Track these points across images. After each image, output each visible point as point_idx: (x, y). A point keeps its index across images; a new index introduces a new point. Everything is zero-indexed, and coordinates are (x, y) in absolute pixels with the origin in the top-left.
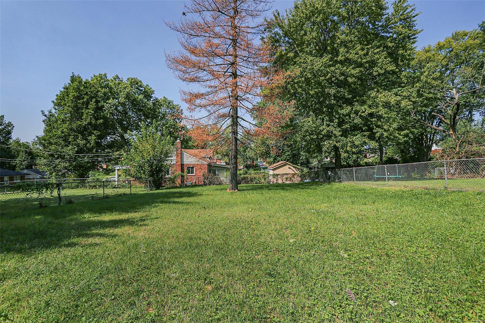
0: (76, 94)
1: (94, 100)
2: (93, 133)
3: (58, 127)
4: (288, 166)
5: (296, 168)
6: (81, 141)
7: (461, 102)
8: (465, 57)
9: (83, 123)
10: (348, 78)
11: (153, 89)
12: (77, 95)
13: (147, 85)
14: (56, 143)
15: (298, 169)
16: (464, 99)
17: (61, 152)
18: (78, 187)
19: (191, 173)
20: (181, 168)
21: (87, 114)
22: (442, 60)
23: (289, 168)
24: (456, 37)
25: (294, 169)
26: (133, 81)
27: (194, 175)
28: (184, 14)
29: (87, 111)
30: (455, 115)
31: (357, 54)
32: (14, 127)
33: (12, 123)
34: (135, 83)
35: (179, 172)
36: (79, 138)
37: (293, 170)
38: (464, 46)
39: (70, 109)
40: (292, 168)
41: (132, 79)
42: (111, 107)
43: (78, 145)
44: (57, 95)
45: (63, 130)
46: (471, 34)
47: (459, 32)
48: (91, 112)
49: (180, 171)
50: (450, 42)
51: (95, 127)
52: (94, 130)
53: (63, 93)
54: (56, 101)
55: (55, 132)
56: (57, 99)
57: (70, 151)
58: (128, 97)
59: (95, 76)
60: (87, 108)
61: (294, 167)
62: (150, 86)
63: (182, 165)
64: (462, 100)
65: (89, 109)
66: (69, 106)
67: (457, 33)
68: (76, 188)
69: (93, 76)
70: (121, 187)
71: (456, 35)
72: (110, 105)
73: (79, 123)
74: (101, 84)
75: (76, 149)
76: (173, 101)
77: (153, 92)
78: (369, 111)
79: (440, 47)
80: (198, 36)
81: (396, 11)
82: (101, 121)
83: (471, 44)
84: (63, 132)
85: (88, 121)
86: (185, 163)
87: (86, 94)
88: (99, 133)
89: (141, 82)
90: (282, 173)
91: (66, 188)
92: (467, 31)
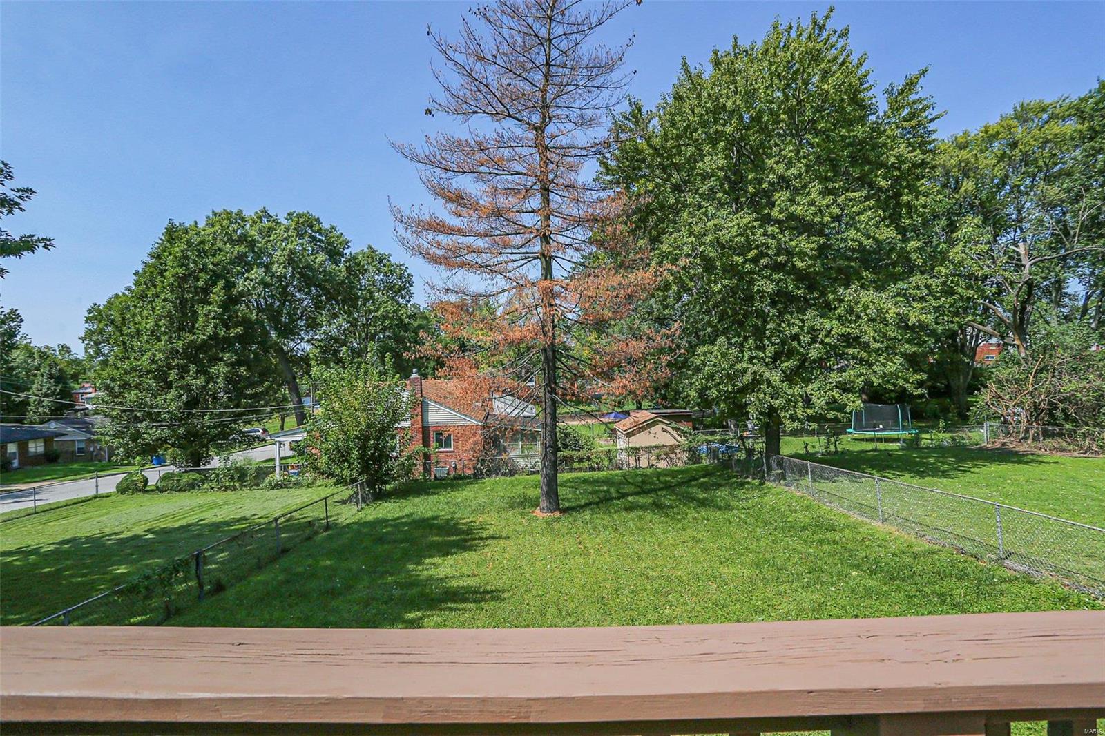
0: (181, 271)
1: (221, 283)
2: (221, 359)
3: (143, 349)
4: (660, 426)
5: (677, 429)
6: (196, 378)
7: (1035, 277)
8: (1044, 162)
9: (198, 337)
10: (794, 259)
11: (347, 236)
12: (184, 274)
13: (333, 228)
14: (137, 386)
15: (684, 433)
16: (1042, 272)
17: (151, 407)
18: (193, 488)
19: (445, 447)
20: (423, 437)
21: (206, 315)
22: (995, 166)
23: (664, 430)
24: (1022, 115)
25: (674, 433)
26: (301, 220)
27: (452, 449)
28: (429, 112)
29: (207, 308)
30: (1024, 303)
31: (811, 204)
32: (22, 321)
33: (17, 312)
34: (306, 225)
35: (418, 446)
36: (191, 373)
37: (672, 435)
38: (1041, 137)
39: (169, 306)
40: (670, 430)
41: (299, 216)
42: (254, 288)
43: (188, 388)
44: (136, 273)
45: (154, 355)
46: (1055, 107)
47: (1028, 105)
48: (215, 311)
49: (421, 442)
50: (1010, 128)
51: (226, 344)
52: (223, 350)
53: (152, 269)
54: (133, 287)
55: (135, 358)
56: (137, 283)
57: (171, 402)
58: (291, 260)
59: (215, 214)
60: (205, 302)
61: (673, 428)
62: (340, 229)
63: (425, 430)
64: (1037, 275)
65: (210, 304)
66: (164, 300)
67: (1025, 105)
68: (189, 491)
69: (211, 215)
70: (291, 485)
71: (1022, 110)
72: (252, 283)
73: (191, 337)
74: (231, 235)
75: (184, 398)
76: (389, 255)
77: (346, 243)
78: (839, 329)
79: (990, 138)
80: (465, 172)
81: (892, 109)
82: (239, 330)
83: (1056, 135)
84: (153, 361)
85: (210, 330)
86: (431, 423)
87: (204, 269)
88: (235, 357)
89: (318, 220)
90: (648, 445)
91: (166, 491)
92: (1047, 101)
